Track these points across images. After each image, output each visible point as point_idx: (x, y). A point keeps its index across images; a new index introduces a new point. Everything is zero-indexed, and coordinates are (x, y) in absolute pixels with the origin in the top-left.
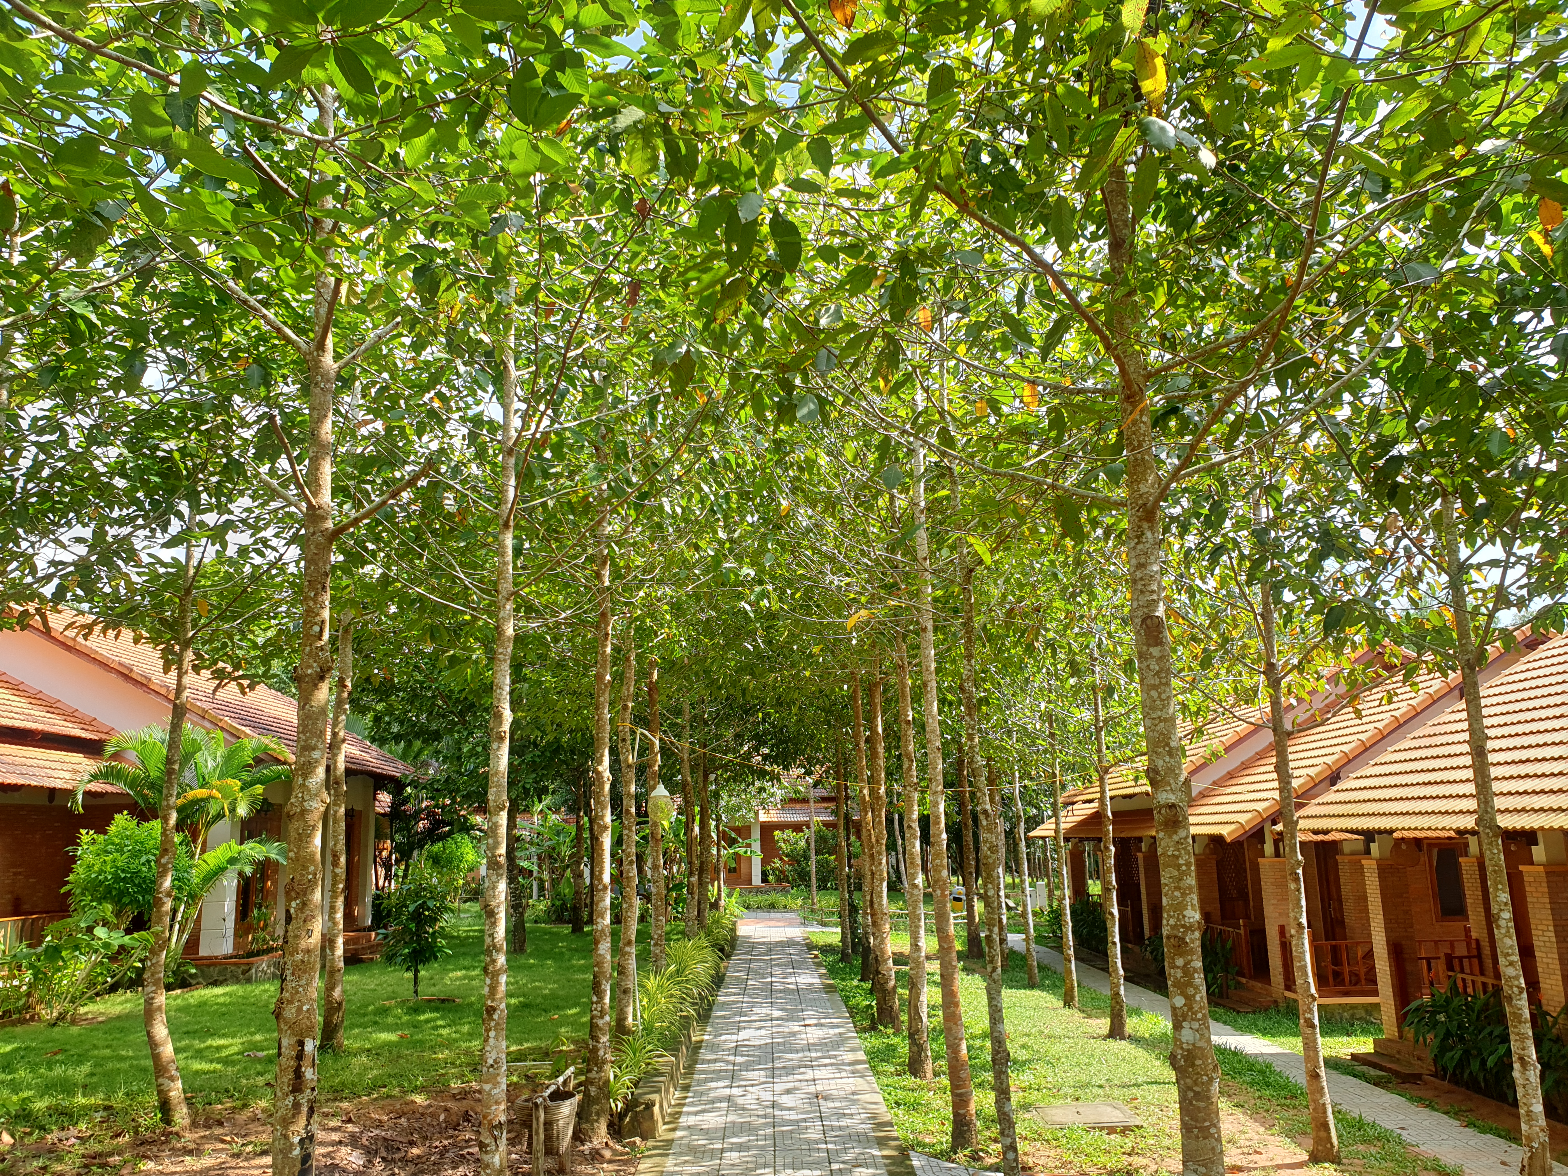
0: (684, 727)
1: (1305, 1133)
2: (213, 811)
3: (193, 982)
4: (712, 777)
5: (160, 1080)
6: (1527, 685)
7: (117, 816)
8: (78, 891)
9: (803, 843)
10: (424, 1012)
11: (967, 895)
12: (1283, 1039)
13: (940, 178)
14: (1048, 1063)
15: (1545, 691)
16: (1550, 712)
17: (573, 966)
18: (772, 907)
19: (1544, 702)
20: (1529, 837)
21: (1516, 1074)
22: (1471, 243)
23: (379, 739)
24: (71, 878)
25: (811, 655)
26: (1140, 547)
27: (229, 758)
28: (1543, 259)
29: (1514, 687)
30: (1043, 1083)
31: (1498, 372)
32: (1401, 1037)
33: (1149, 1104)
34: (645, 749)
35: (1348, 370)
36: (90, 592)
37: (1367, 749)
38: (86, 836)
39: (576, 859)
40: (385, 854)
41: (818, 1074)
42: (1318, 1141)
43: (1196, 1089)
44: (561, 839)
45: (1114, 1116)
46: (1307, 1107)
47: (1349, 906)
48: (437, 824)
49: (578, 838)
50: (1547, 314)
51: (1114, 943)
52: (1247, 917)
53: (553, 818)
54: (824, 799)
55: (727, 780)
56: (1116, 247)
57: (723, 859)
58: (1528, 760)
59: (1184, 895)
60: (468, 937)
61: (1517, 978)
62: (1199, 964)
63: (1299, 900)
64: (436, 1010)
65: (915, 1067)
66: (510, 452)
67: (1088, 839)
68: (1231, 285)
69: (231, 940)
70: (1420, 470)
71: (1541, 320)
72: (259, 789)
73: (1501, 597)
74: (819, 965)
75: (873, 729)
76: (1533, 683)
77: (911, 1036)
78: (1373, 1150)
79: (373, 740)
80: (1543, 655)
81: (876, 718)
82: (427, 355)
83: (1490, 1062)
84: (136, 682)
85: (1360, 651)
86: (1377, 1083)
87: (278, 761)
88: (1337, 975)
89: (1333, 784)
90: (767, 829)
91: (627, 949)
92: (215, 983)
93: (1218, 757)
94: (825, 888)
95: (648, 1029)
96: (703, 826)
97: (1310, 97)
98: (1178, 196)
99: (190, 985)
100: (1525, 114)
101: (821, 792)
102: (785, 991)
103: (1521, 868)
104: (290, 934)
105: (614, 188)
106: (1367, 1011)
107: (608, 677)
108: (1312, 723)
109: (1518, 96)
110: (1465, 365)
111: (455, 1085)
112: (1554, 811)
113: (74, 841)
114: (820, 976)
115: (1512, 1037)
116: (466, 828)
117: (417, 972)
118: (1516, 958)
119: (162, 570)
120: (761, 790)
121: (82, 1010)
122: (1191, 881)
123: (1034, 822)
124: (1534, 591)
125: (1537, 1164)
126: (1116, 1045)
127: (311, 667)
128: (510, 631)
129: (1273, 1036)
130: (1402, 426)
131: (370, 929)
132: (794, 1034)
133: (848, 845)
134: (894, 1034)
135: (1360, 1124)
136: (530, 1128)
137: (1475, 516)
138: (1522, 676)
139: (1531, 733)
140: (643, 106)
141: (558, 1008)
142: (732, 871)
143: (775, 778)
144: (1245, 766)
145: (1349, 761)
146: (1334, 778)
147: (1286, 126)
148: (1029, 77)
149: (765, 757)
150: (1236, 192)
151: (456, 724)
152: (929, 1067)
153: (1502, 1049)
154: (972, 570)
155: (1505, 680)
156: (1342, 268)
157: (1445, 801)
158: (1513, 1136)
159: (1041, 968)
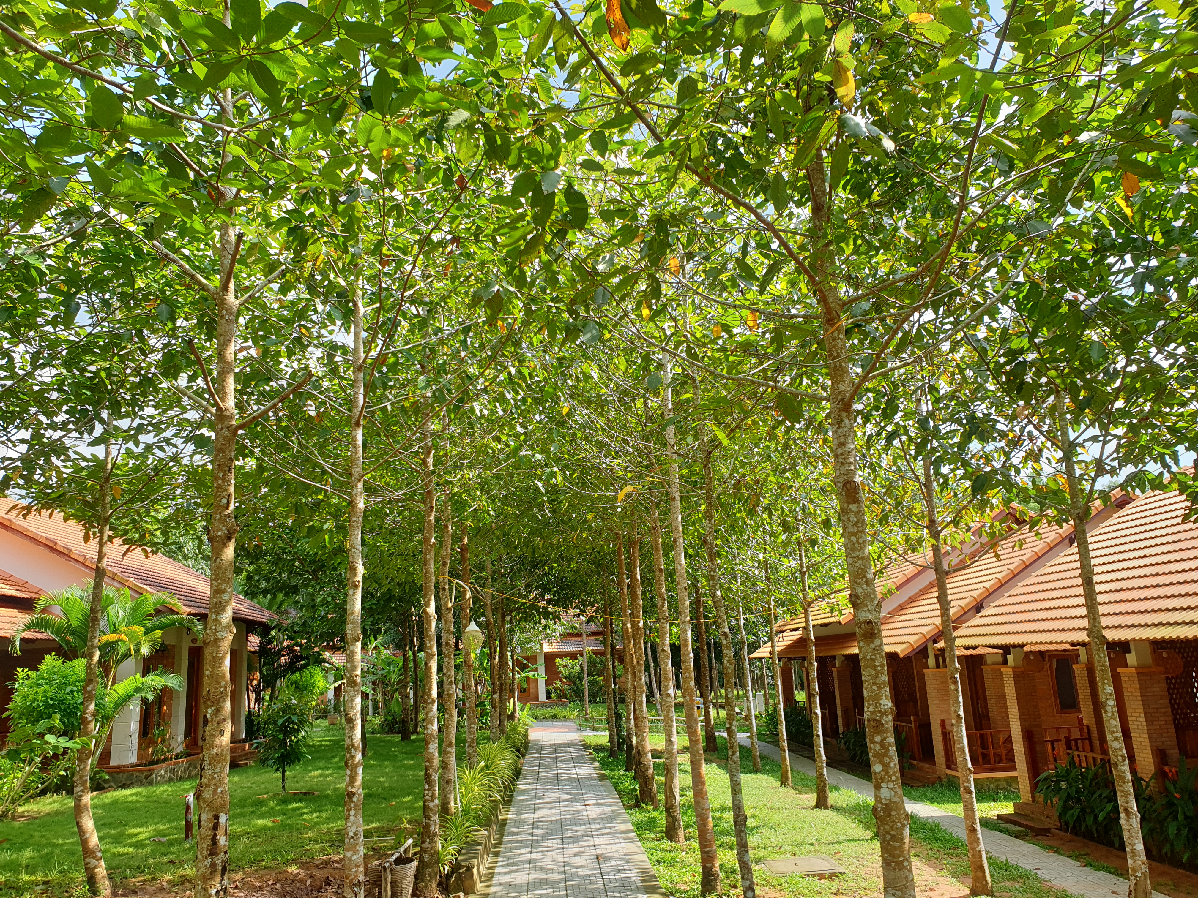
0: (487, 579)
1: (965, 874)
2: (122, 651)
3: (106, 786)
4: (508, 618)
5: (88, 860)
6: (1118, 534)
7: (47, 658)
8: (16, 716)
9: (578, 668)
10: (290, 803)
11: (704, 704)
12: (946, 806)
13: (690, 159)
14: (771, 828)
15: (1132, 538)
16: (1136, 554)
17: (404, 765)
18: (555, 717)
19: (1132, 546)
20: (1123, 647)
21: (1122, 821)
22: (1073, 206)
23: (251, 593)
24: (11, 705)
25: (586, 521)
26: (840, 430)
27: (135, 609)
28: (1125, 217)
29: (1109, 536)
30: (768, 843)
31: (1095, 300)
32: (1034, 801)
33: (849, 856)
34: (460, 594)
35: (985, 300)
36: (29, 481)
37: (1002, 585)
38: (21, 673)
39: (403, 684)
40: (255, 682)
41: (597, 841)
42: (976, 879)
43: (893, 833)
44: (392, 669)
45: (824, 866)
46: (966, 855)
47: (992, 704)
48: (296, 658)
49: (405, 666)
50: (1128, 257)
51: (818, 736)
52: (916, 714)
53: (385, 652)
54: (594, 634)
55: (520, 620)
56: (817, 210)
57: (517, 682)
58: (1121, 590)
59: (879, 688)
60: (321, 746)
61: (1120, 749)
62: (892, 740)
63: (958, 698)
64: (300, 801)
65: (670, 833)
66: (360, 368)
67: (795, 658)
68: (900, 238)
69: (135, 752)
70: (1039, 374)
71: (1124, 262)
72: (158, 633)
73: (1100, 467)
74: (593, 760)
75: (632, 577)
76: (1123, 533)
77: (667, 810)
78: (1017, 885)
79: (246, 594)
80: (1130, 512)
81: (635, 568)
82: (291, 295)
83: (1101, 817)
84: (60, 553)
85: (997, 511)
86: (1017, 836)
87: (173, 612)
88: (984, 756)
89: (978, 611)
90: (550, 658)
91: (449, 749)
92: (124, 786)
93: (892, 594)
94: (595, 702)
95: (466, 811)
96: (502, 655)
97: (955, 101)
98: (861, 172)
99: (104, 788)
100: (1109, 114)
101: (593, 627)
102: (570, 780)
103: (1119, 670)
104: (207, 733)
105: (439, 168)
106: (1007, 783)
107: (433, 540)
108: (962, 567)
109: (1105, 100)
110: (1070, 295)
111: (319, 858)
112: (1142, 626)
113: (13, 678)
114: (595, 768)
115: (1118, 794)
116: (319, 661)
117: (284, 772)
118: (1120, 735)
119: (84, 464)
120: (546, 627)
121: (20, 810)
122: (885, 678)
123: (754, 647)
124: (1123, 461)
125: (1141, 888)
126: (821, 813)
127: (221, 530)
128: (361, 505)
129: (939, 803)
130: (1025, 343)
131: (244, 741)
132: (578, 812)
133: (613, 667)
134: (654, 810)
135: (1006, 867)
136: (380, 886)
137: (1080, 408)
138: (1115, 528)
139: (1123, 569)
140: (469, 109)
141: (395, 797)
142: (522, 691)
143: (557, 617)
144: (912, 600)
145: (990, 594)
146: (978, 607)
147: (940, 121)
148: (750, 86)
149: (549, 602)
150: (904, 169)
151: (310, 580)
152: (681, 834)
153: (1109, 807)
154: (710, 453)
155: (1102, 531)
156: (982, 225)
157: (1062, 621)
158: (1122, 871)
159: (762, 758)
